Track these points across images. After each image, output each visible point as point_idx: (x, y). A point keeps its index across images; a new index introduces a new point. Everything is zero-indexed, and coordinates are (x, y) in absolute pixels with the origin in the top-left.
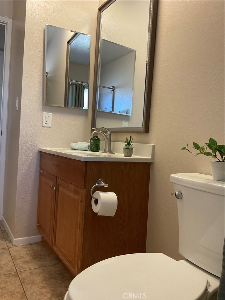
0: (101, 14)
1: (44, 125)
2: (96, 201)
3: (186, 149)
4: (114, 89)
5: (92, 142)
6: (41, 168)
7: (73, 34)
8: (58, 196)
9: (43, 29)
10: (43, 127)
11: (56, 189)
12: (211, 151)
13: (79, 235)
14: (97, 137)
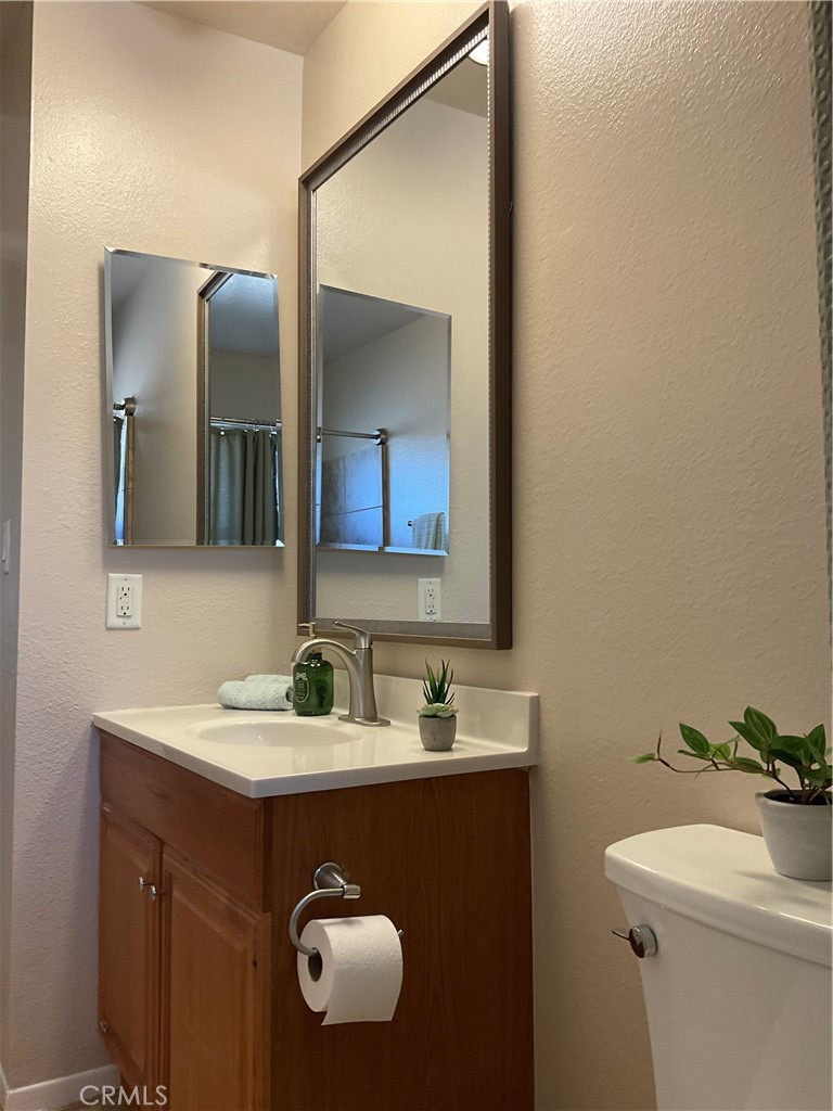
0: (313, 198)
1: (114, 621)
2: (316, 963)
3: (656, 757)
4: (387, 440)
5: (301, 679)
6: (105, 796)
7: (208, 274)
8: (169, 922)
9: (96, 267)
10: (109, 629)
11: (159, 894)
12: (755, 755)
13: (254, 1101)
14: (318, 656)
